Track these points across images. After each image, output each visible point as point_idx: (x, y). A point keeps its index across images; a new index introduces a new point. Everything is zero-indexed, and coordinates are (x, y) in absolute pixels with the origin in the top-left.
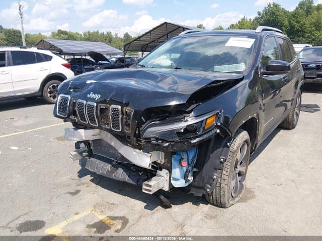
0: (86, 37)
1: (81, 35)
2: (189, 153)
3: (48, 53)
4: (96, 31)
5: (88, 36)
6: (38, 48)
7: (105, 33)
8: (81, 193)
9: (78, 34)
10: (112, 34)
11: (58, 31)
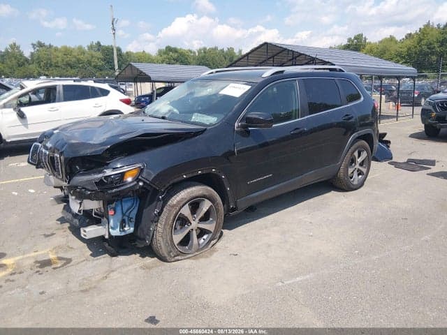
0: (201, 55)
1: (194, 53)
2: (123, 204)
3: (106, 86)
4: (213, 47)
5: (203, 54)
6: (95, 82)
7: (226, 50)
8: (55, 236)
9: (191, 51)
10: (235, 51)
11: (167, 48)
